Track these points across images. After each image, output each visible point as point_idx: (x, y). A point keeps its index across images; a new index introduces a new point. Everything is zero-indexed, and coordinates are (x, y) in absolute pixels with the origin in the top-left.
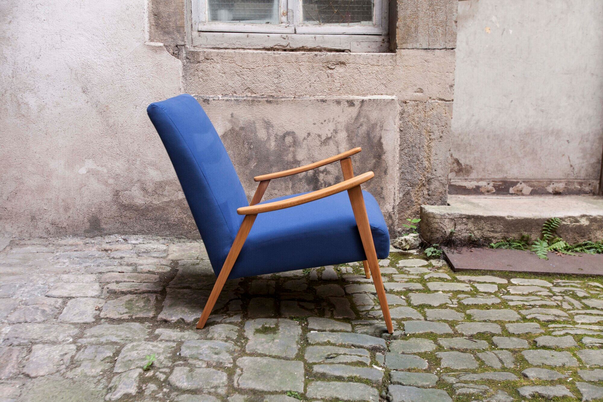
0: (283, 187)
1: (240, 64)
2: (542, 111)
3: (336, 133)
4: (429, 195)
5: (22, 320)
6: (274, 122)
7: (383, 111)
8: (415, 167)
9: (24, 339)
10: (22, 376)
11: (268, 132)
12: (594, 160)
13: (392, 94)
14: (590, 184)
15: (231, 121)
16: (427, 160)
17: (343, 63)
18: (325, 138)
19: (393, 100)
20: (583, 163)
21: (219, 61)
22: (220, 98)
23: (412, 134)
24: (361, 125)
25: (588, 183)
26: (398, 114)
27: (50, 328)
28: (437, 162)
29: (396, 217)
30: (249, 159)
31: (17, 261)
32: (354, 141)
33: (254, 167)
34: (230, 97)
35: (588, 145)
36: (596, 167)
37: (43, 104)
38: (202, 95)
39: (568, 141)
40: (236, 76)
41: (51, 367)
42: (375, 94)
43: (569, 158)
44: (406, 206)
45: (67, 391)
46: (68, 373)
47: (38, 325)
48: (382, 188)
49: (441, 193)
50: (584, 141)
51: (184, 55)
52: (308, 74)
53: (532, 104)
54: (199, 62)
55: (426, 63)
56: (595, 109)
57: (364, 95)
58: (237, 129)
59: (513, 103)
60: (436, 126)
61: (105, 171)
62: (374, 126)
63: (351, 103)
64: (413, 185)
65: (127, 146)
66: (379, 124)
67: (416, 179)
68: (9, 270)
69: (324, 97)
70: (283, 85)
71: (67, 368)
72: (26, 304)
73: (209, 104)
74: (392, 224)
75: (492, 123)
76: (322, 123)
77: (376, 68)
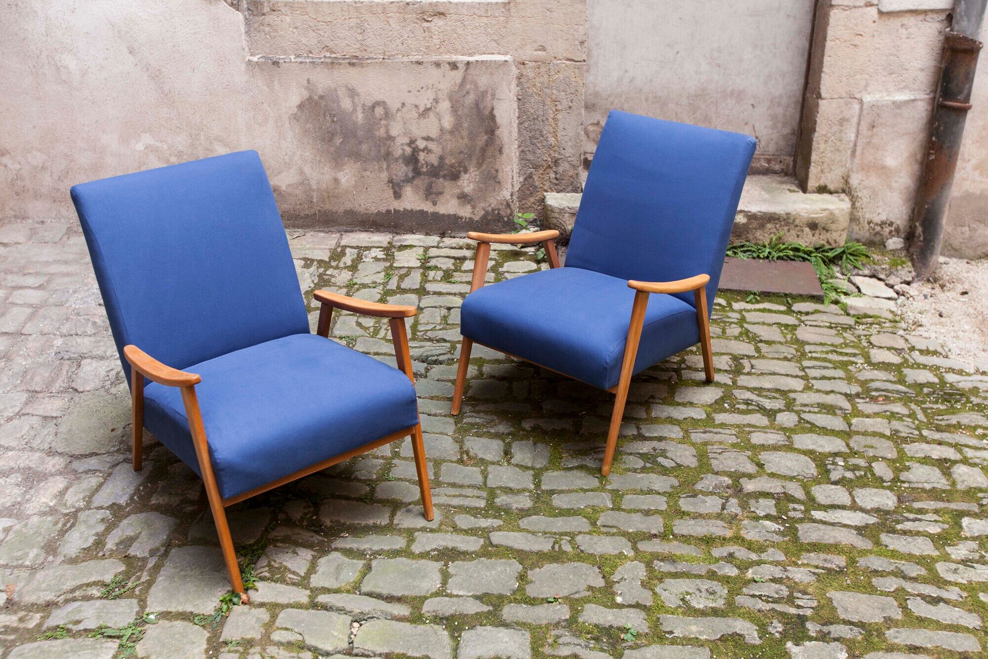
0: (376, 167)
1: (315, 17)
2: (719, 66)
3: (437, 102)
4: (556, 179)
5: (73, 332)
6: (360, 90)
7: (495, 76)
8: (538, 145)
9: (74, 353)
10: (71, 390)
11: (353, 102)
12: (787, 131)
13: (506, 54)
14: (781, 162)
15: (307, 88)
16: (553, 137)
17: (443, 14)
18: (423, 109)
19: (506, 61)
20: (773, 134)
21: (288, 12)
22: (293, 60)
23: (533, 104)
24: (468, 93)
25: (779, 160)
26: (515, 79)
27: (99, 341)
28: (566, 139)
29: (515, 206)
30: (332, 135)
31: (74, 256)
32: (459, 113)
33: (340, 143)
34: (305, 58)
35: (780, 111)
36: (790, 139)
37: (86, 67)
38: (271, 56)
39: (753, 105)
40: (311, 31)
41: (97, 383)
42: (485, 54)
43: (754, 127)
44: (528, 192)
45: (109, 405)
46: (112, 389)
47: (88, 338)
48: (497, 171)
49: (572, 176)
50: (774, 106)
51: (246, 6)
52: (398, 28)
53: (704, 56)
54: (264, 14)
55: (548, 13)
56: (791, 63)
57: (471, 55)
58: (316, 98)
59: (679, 55)
60: (563, 93)
61: (165, 147)
62: (484, 94)
63: (454, 66)
64: (536, 167)
65: (188, 117)
66: (490, 92)
67: (540, 159)
68: (64, 269)
69: (420, 57)
70: (368, 42)
71: (112, 383)
72: (78, 314)
73: (279, 67)
74: (511, 214)
75: (651, 80)
76: (419, 91)
77: (485, 20)
